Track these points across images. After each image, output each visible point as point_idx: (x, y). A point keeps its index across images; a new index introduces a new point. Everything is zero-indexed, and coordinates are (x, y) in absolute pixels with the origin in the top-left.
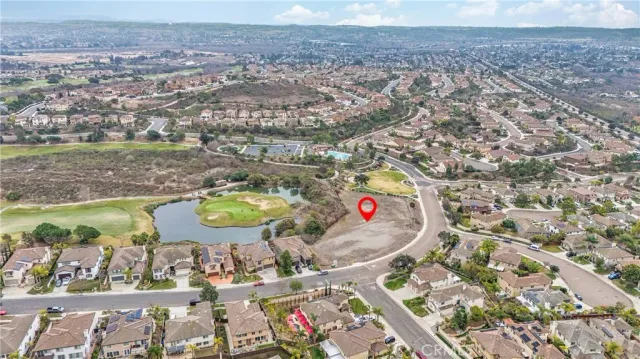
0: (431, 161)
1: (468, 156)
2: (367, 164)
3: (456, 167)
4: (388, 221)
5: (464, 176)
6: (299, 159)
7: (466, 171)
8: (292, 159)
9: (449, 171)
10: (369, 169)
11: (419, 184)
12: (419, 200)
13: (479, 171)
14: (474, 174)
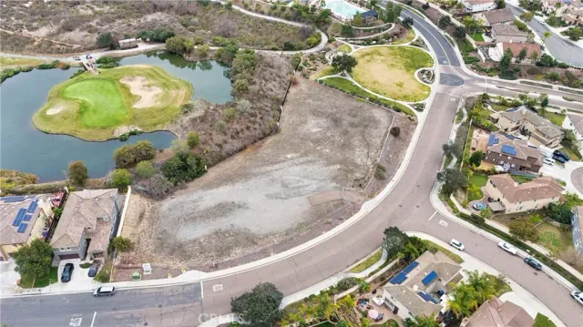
0: (488, 34)
1: (557, 31)
2: (379, 30)
3: (522, 55)
4: (330, 162)
5: (532, 72)
6: (283, 9)
7: (538, 64)
8: (274, 8)
9: (505, 61)
10: (377, 40)
11: (443, 80)
12: (421, 117)
13: (563, 66)
14: (550, 71)
